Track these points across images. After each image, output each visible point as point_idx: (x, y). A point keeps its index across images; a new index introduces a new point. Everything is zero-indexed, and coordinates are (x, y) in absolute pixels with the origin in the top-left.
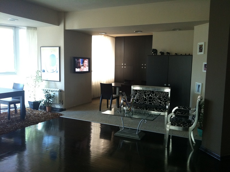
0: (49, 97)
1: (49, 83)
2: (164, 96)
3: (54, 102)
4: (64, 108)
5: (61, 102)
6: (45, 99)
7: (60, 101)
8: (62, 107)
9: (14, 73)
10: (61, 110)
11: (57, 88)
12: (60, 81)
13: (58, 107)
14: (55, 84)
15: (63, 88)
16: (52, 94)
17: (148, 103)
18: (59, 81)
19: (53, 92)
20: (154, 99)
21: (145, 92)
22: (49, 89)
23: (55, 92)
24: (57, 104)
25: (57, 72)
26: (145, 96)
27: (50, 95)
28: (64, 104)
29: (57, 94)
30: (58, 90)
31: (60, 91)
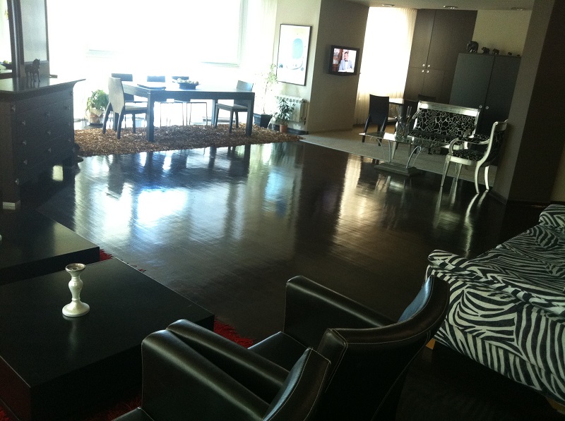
0: (285, 110)
1: (286, 87)
2: (467, 123)
3: (292, 118)
4: (306, 130)
5: (303, 120)
6: (279, 112)
7: (301, 118)
8: (303, 129)
9: (236, 66)
10: (302, 133)
11: (300, 97)
12: (305, 85)
13: (297, 127)
14: (297, 90)
15: (308, 98)
16: (290, 105)
17: (439, 131)
18: (303, 84)
19: (293, 103)
20: (450, 126)
21: (439, 114)
22: (287, 97)
23: (295, 103)
24: (296, 122)
25: (302, 69)
26: (438, 120)
27: (288, 106)
28: (306, 124)
29: (298, 105)
30: (301, 99)
31: (304, 102)
